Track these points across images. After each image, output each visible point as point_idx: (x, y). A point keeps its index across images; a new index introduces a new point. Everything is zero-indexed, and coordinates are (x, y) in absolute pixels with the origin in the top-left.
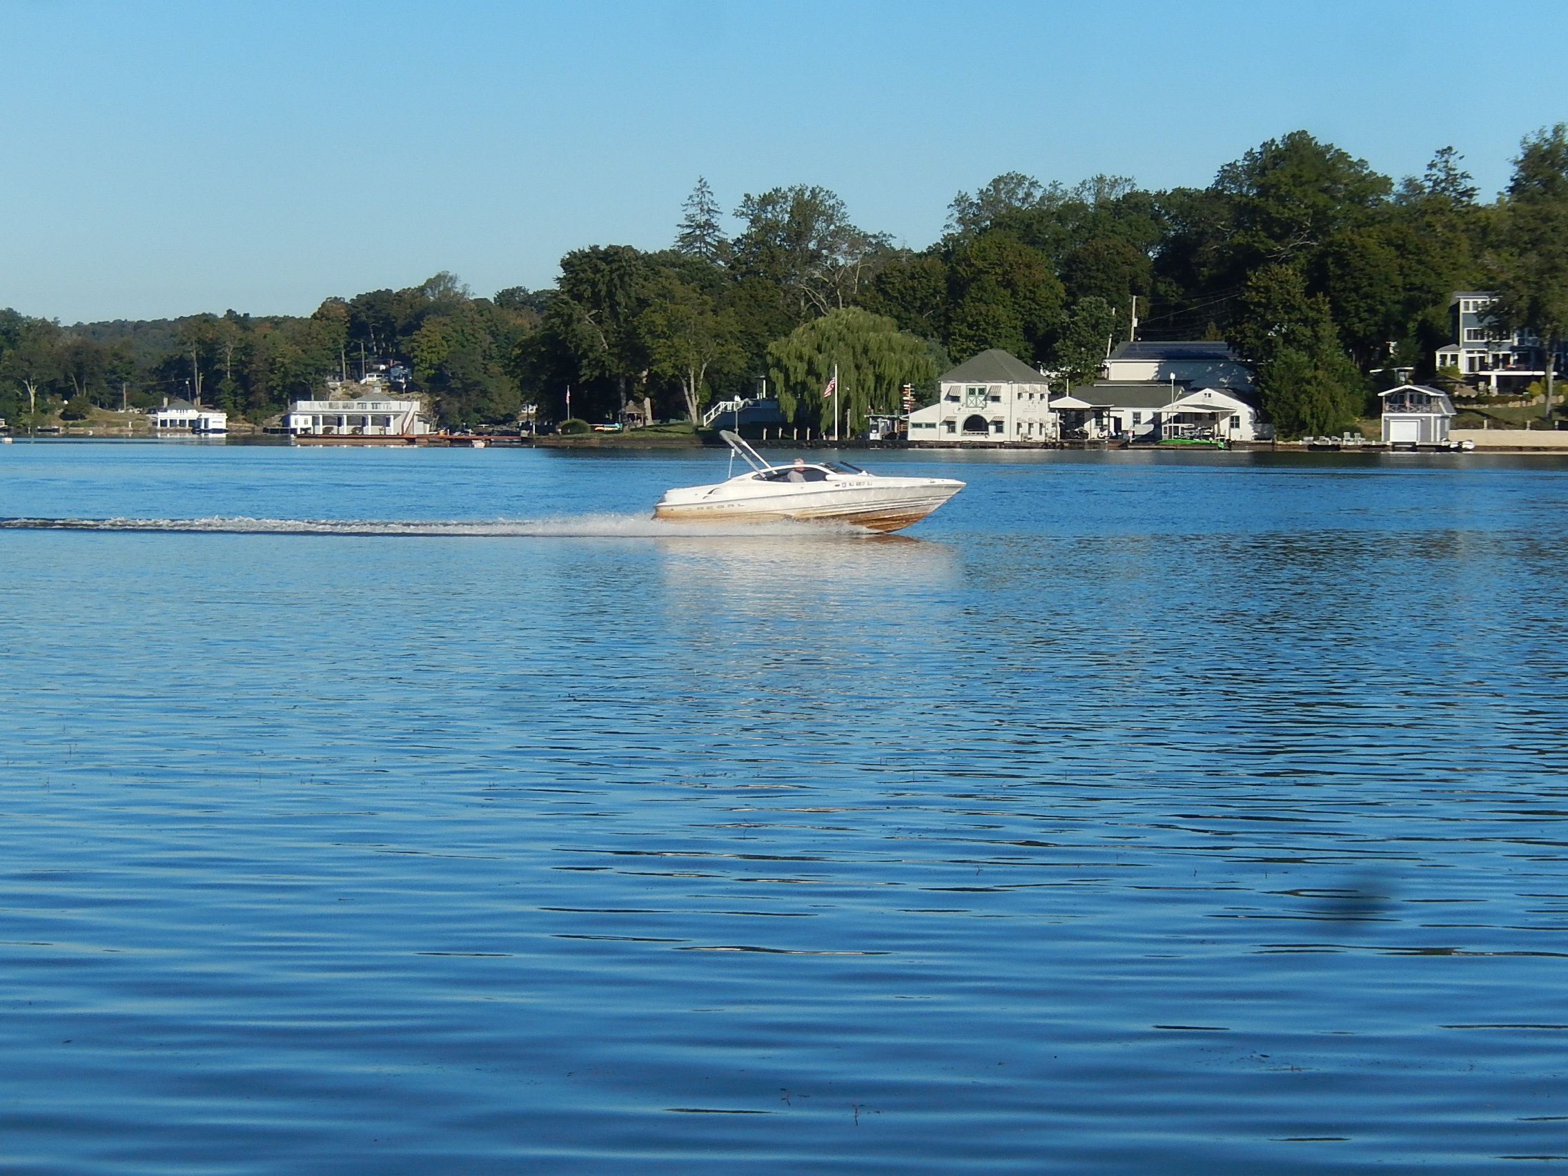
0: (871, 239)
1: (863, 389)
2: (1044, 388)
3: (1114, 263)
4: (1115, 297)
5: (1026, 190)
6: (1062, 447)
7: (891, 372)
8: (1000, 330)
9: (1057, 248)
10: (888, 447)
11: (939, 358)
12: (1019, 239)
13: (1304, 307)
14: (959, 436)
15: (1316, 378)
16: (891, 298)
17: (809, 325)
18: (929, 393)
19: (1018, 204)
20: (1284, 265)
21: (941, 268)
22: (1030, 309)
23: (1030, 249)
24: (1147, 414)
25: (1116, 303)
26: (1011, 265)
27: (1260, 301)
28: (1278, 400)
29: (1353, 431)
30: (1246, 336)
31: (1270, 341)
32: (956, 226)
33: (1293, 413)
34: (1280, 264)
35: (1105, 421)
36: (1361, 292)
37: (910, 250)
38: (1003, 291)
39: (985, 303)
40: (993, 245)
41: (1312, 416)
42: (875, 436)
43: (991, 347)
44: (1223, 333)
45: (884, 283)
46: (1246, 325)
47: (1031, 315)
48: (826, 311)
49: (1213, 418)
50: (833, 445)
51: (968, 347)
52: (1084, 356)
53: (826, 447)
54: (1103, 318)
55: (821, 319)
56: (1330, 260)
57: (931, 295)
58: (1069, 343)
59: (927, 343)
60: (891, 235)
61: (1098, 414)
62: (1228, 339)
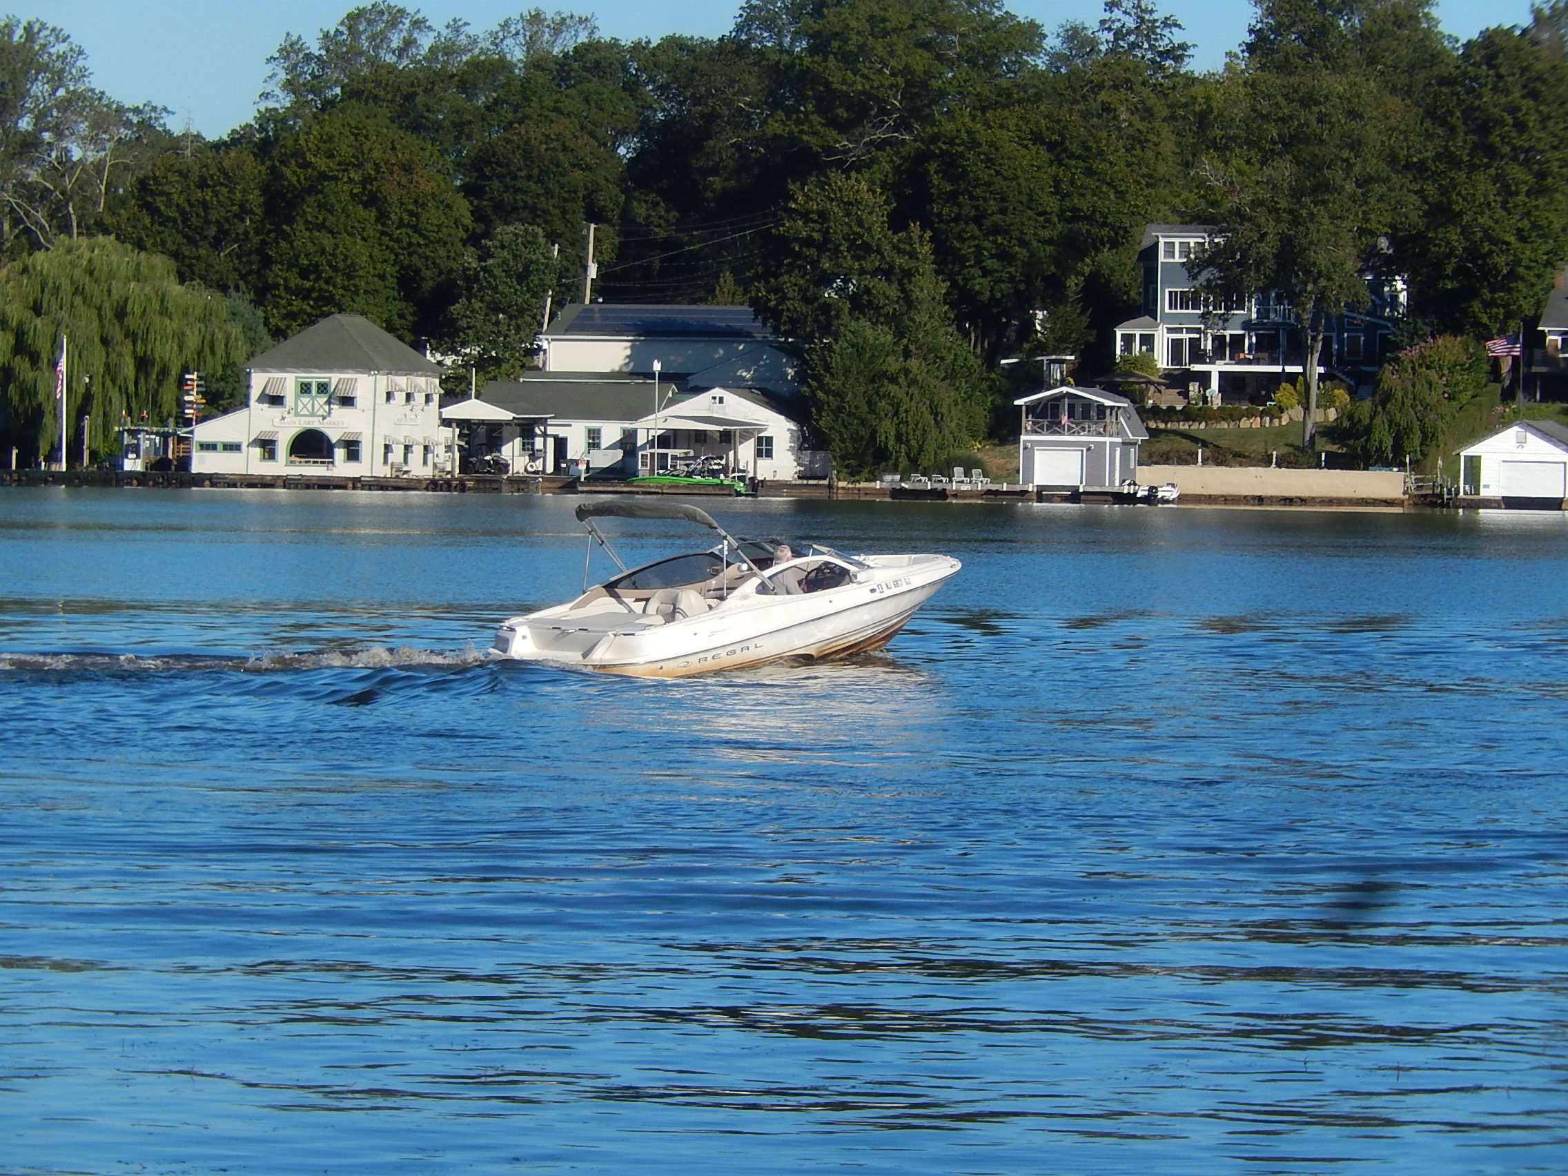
0: (130, 115)
1: (113, 381)
2: (433, 385)
3: (558, 166)
4: (559, 225)
5: (405, 34)
6: (462, 488)
7: (165, 351)
8: (356, 281)
9: (458, 138)
10: (156, 484)
11: (247, 329)
12: (392, 120)
13: (887, 248)
14: (282, 466)
15: (907, 372)
16: (165, 221)
17: (18, 265)
18: (229, 390)
19: (390, 58)
20: (853, 174)
21: (253, 169)
22: (410, 244)
23: (411, 139)
24: (611, 432)
25: (560, 236)
26: (377, 167)
27: (810, 237)
28: (840, 409)
29: (969, 465)
30: (785, 298)
31: (826, 307)
32: (281, 95)
33: (864, 432)
34: (846, 172)
35: (539, 443)
36: (987, 223)
37: (198, 137)
38: (362, 213)
39: (331, 232)
40: (346, 131)
41: (899, 438)
42: (132, 464)
43: (341, 310)
44: (746, 292)
45: (152, 193)
46: (786, 278)
47: (410, 254)
48: (48, 241)
49: (727, 439)
50: (58, 479)
51: (302, 311)
52: (503, 328)
53: (46, 482)
54: (537, 262)
55: (40, 256)
56: (933, 167)
57: (235, 216)
58: (477, 305)
59: (228, 302)
60: (165, 109)
61: (526, 430)
62: (754, 302)
